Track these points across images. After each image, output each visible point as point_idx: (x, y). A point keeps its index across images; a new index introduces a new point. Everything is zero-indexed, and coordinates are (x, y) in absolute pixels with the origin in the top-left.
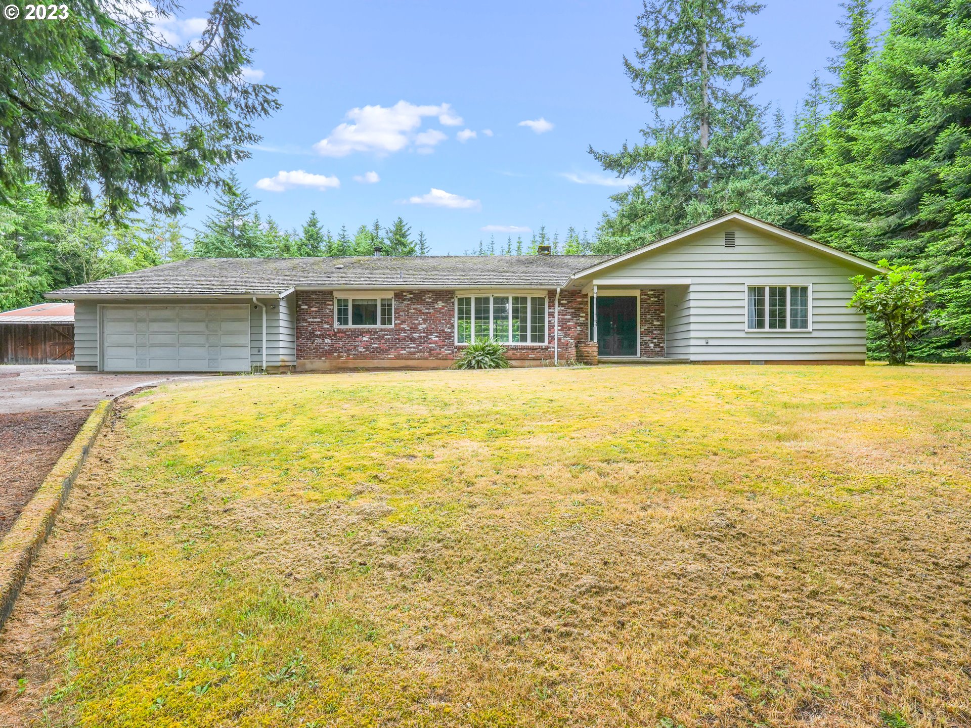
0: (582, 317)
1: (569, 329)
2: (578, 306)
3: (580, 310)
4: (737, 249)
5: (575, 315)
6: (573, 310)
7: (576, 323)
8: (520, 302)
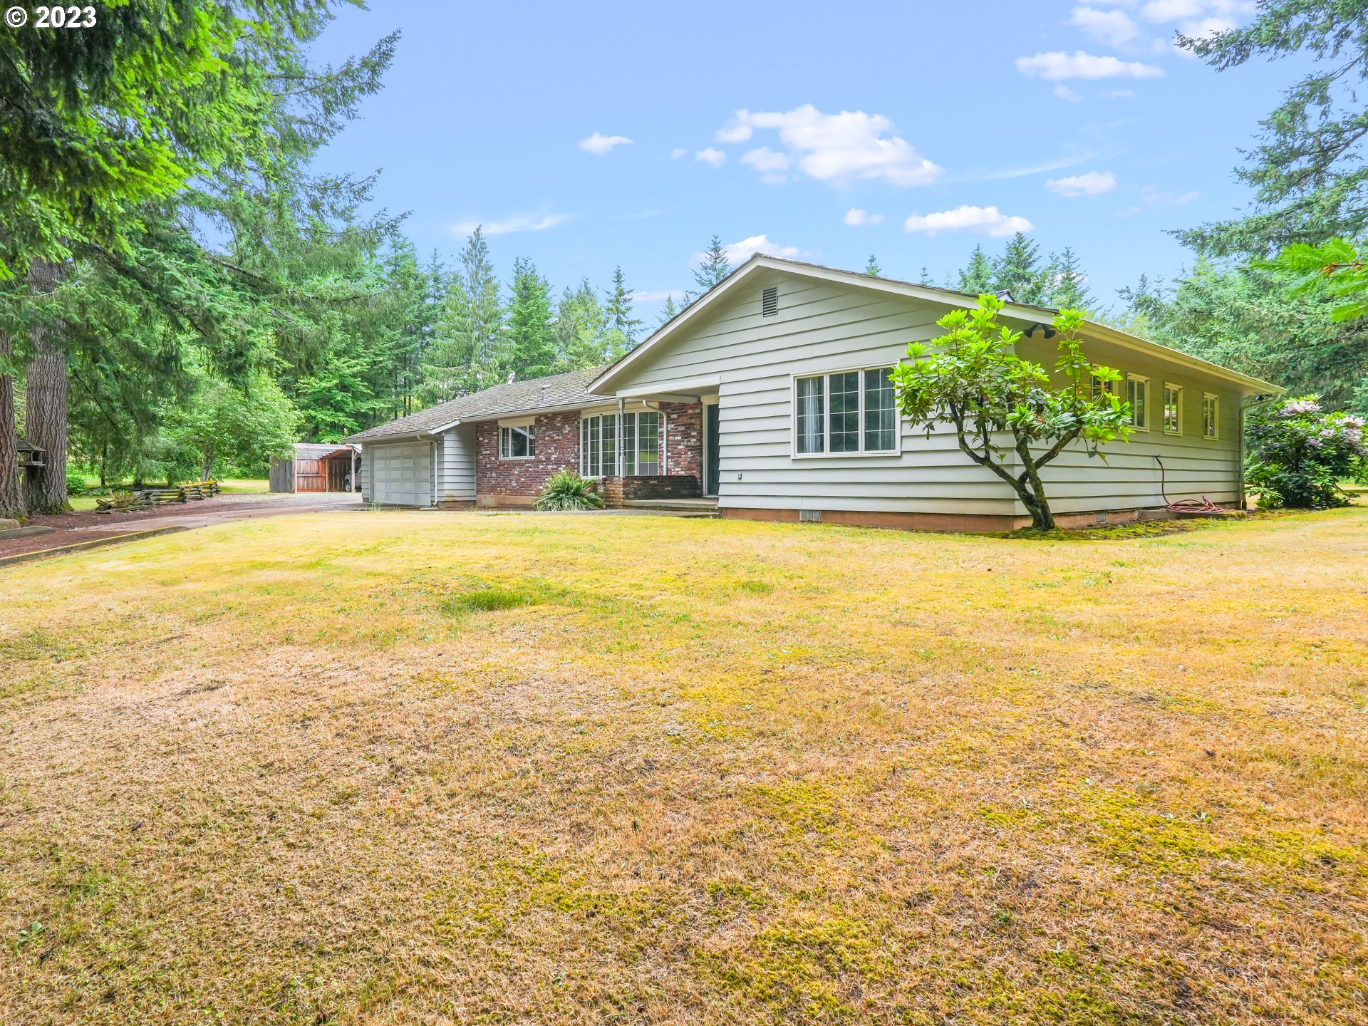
0: (693, 437)
1: (679, 454)
2: (689, 421)
3: (689, 426)
4: (782, 316)
5: (686, 435)
6: (683, 428)
7: (687, 447)
8: (629, 418)
